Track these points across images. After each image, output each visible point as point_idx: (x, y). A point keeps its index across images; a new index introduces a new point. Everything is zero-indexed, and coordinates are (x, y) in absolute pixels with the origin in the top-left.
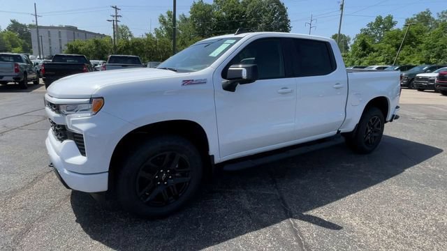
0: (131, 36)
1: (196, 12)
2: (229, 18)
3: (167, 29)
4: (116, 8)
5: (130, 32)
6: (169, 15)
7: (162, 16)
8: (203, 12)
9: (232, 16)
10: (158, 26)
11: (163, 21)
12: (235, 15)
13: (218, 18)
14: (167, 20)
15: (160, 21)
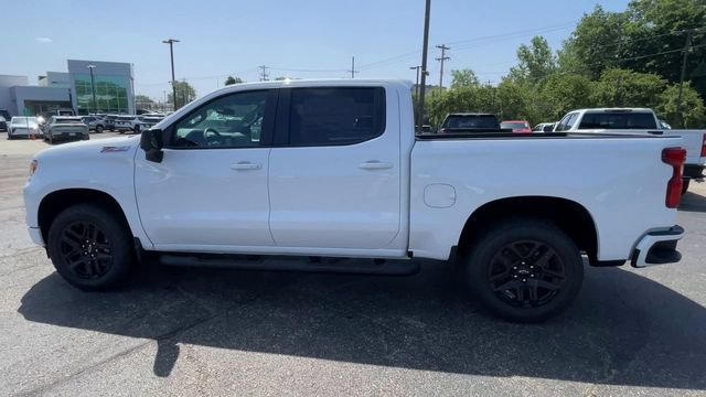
0: (476, 83)
1: (586, 32)
2: (661, 31)
3: (530, 66)
4: (443, 48)
5: (475, 79)
6: (535, 44)
7: (524, 48)
8: (600, 29)
9: (669, 26)
10: (516, 63)
11: (524, 55)
12: (677, 24)
13: (632, 35)
14: (532, 52)
15: (520, 56)
